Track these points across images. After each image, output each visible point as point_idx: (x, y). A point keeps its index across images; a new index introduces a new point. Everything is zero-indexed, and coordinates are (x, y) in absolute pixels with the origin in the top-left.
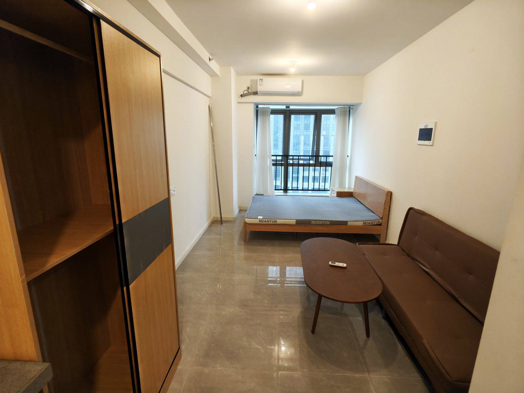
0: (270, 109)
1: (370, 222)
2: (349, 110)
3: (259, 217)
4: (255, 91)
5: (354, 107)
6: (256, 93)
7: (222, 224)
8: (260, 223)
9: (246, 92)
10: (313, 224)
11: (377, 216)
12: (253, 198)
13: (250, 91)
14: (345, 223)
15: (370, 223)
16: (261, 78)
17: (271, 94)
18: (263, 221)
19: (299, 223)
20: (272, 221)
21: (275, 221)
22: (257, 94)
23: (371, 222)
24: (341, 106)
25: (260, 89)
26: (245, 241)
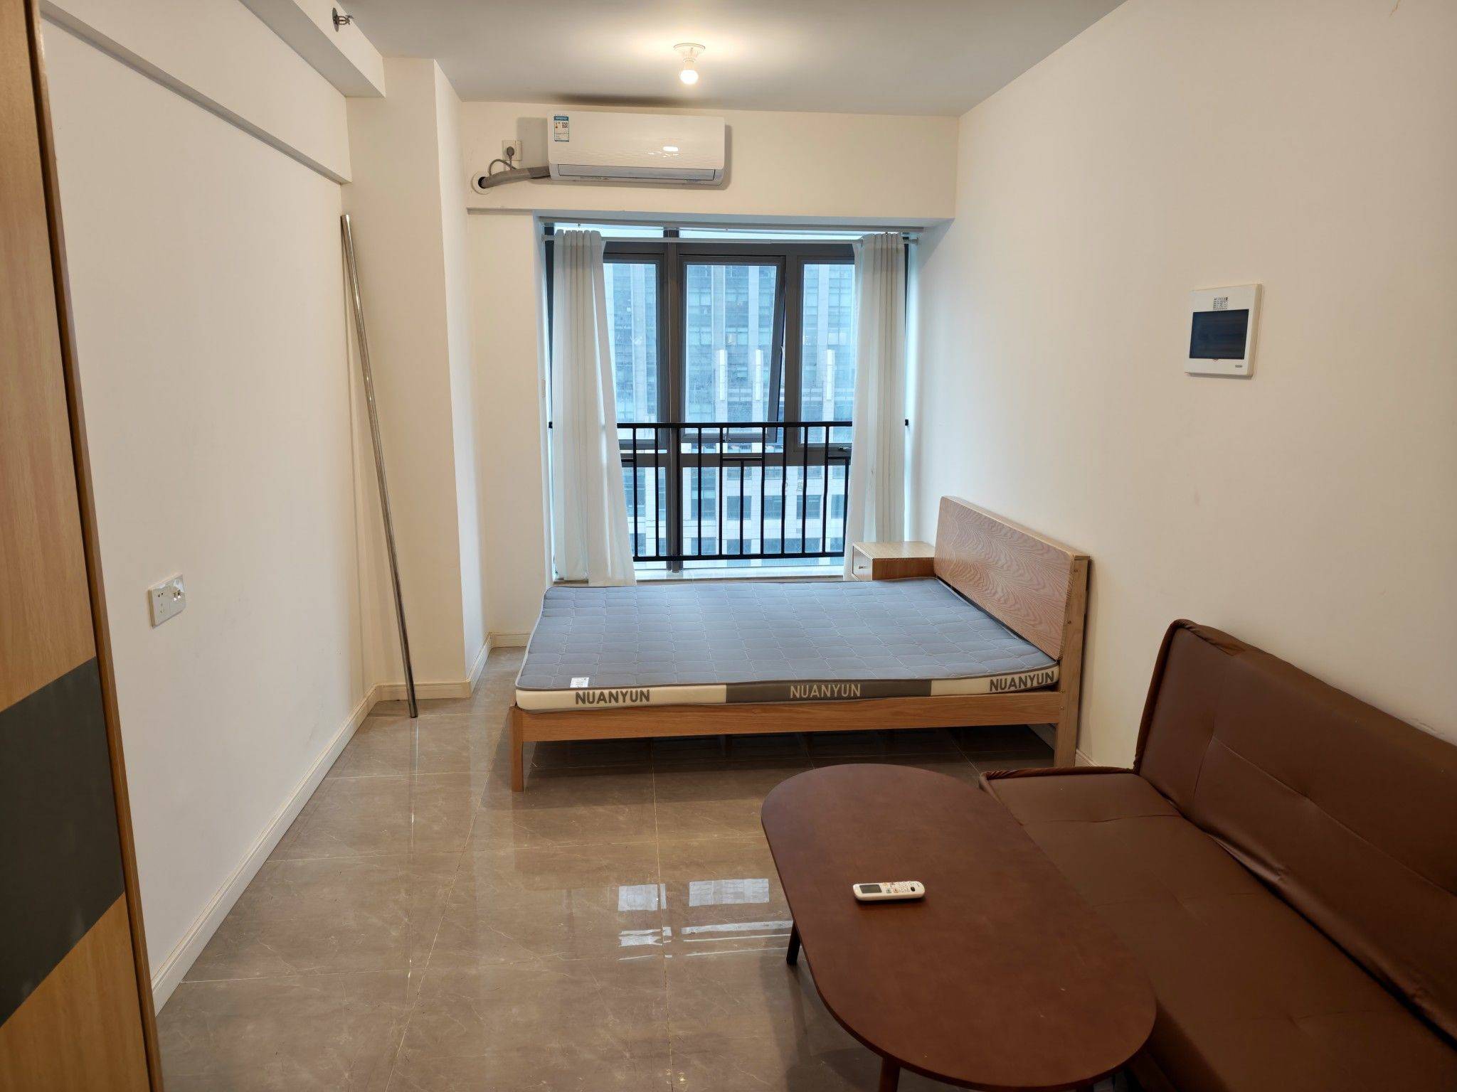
0: (604, 238)
1: (1016, 677)
2: (906, 246)
3: (575, 683)
4: (536, 163)
5: (921, 235)
6: (541, 174)
7: (416, 716)
8: (581, 705)
9: (499, 167)
10: (795, 699)
11: (1040, 654)
12: (545, 598)
13: (515, 164)
14: (920, 688)
15: (1017, 681)
16: (561, 113)
17: (606, 178)
18: (591, 700)
19: (741, 695)
20: (628, 697)
21: (642, 693)
22: (549, 176)
23: (1020, 678)
24: (876, 233)
25: (556, 156)
26: (518, 788)
